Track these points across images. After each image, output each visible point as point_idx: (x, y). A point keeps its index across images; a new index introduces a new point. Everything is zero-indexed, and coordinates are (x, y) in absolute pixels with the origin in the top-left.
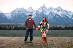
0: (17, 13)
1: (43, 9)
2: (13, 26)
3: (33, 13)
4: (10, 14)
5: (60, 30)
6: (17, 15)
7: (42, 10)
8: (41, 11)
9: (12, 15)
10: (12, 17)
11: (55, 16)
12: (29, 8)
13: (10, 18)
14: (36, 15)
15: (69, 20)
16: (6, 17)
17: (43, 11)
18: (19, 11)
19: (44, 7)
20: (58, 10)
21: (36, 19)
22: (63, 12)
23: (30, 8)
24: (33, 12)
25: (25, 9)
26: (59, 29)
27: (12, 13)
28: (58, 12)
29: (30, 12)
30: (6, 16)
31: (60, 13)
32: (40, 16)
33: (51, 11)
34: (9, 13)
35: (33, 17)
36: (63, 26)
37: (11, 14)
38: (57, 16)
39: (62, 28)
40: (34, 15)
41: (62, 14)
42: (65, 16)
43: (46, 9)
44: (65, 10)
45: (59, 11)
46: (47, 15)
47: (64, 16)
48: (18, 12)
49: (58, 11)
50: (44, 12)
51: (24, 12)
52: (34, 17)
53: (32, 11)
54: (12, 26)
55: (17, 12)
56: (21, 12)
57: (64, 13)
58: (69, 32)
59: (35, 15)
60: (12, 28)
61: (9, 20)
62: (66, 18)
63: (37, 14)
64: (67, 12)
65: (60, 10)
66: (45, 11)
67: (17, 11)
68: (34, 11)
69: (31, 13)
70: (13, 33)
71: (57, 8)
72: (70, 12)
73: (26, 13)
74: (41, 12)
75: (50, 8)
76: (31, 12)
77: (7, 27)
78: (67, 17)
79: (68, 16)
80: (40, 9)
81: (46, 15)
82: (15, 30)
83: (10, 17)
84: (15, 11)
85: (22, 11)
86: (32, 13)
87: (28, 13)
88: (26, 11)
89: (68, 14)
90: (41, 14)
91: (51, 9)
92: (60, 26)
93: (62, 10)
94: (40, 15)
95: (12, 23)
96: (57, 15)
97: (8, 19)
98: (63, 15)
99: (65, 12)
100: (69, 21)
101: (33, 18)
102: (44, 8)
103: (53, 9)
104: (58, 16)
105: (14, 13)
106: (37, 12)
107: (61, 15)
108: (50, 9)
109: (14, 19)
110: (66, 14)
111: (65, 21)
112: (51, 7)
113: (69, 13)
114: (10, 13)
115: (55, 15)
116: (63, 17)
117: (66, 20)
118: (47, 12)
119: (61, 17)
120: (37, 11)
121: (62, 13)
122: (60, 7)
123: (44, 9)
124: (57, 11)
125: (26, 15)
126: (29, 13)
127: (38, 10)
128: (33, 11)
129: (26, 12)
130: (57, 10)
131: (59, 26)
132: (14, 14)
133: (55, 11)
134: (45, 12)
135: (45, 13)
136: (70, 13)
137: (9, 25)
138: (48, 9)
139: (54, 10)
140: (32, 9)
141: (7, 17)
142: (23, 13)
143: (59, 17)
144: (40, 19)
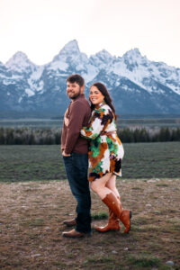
1: (69, 58)
3: (32, 77)
5: (141, 144)
7: (67, 66)
8: (61, 69)
11: (118, 88)
12: (15, 57)
14: (42, 83)
15: (173, 103)
17: (71, 68)
19: (74, 50)
20: (130, 62)
21: (43, 99)
22: (151, 70)
23: (19, 55)
24: (31, 73)
26: (136, 141)
28: (131, 70)
29: (19, 74)
31: (136, 77)
33: (101, 67)
35: (33, 94)
36: (153, 128)
38: (126, 88)
39: (147, 134)
40: (35, 86)
41: (145, 79)
42: (160, 86)
43: (81, 58)
44: (158, 64)
45: (133, 65)
47: (155, 88)
49: (131, 67)
50: (76, 72)
52: (36, 92)
53: (27, 69)
57: (153, 76)
58: (176, 150)
59: (38, 86)
62: (161, 95)
63: (48, 81)
64: (164, 70)
65: (137, 65)
66: (78, 69)
68: (35, 70)
69: (22, 77)
71: (126, 54)
72: (178, 69)
73: (2, 76)
74: (62, 72)
75: (97, 55)
76: (24, 73)
78: (167, 90)
79: (168, 85)
80: (57, 58)
86: (27, 76)
87: (9, 74)
88: (4, 68)
89: (169, 78)
90: (62, 80)
91: (101, 59)
92: (139, 127)
93: (145, 65)
94: (60, 85)
96: (125, 81)
98: (150, 85)
99: (156, 72)
100: (173, 106)
101: (32, 97)
102: (73, 56)
103: (110, 59)
104: (129, 87)
106: (45, 71)
107: (143, 83)
108: (98, 61)
110: (163, 81)
111: (158, 105)
112: (104, 51)
113: (173, 77)
115: (121, 85)
116: (150, 90)
117: (161, 104)
118: (86, 72)
119: (142, 90)
120: (46, 67)
121: (148, 74)
122: (137, 52)
123: (75, 58)
124: (125, 65)
126: (14, 77)
127: (49, 65)
128: (31, 69)
129: (1, 71)
130: (126, 62)
131: (134, 129)
133: (119, 66)
136: (177, 74)
138: (91, 58)
139: (116, 64)
140: (28, 61)
143: (136, 93)
144: (60, 99)
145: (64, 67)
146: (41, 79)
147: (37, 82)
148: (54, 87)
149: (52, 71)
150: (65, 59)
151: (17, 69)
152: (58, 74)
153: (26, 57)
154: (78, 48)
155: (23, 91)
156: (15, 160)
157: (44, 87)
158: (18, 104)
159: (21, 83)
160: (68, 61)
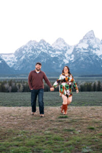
0: (29, 53)
1: (89, 41)
2: (21, 84)
3: (67, 52)
4: (13, 56)
6: (31, 57)
7: (87, 46)
8: (84, 47)
9: (18, 59)
10: (17, 63)
12: (57, 41)
13: (13, 64)
14: (73, 56)
16: (4, 63)
17: (90, 47)
18: (33, 47)
19: (92, 36)
21: (74, 65)
23: (59, 40)
24: (66, 50)
25: (48, 44)
27: (19, 53)
29: (60, 51)
30: (6, 60)
32: (82, 59)
34: (11, 54)
35: (68, 62)
37: (16, 56)
40: (69, 58)
43: (96, 41)
46: (99, 55)
48: (32, 50)
50: (93, 49)
51: (46, 51)
52: (70, 61)
53: (64, 48)
54: (18, 84)
55: (29, 50)
56: (39, 50)
59: (71, 58)
60: (18, 87)
61: (12, 68)
63: (77, 54)
66: (94, 47)
67: (31, 48)
68: (69, 48)
69: (61, 53)
70: (21, 100)
73: (50, 52)
74: (84, 49)
76: (63, 50)
77: (6, 86)
80: (81, 41)
81: (97, 56)
82: (26, 93)
83: (13, 62)
84: (25, 49)
85: (41, 48)
86: (64, 52)
87: (54, 51)
88: (51, 47)
90: (85, 54)
94: (84, 57)
95: (18, 76)
97: (10, 66)
101: (67, 64)
105: (24, 52)
106: (75, 49)
109: (22, 66)
114: (15, 54)
118: (99, 49)
120: (75, 47)
123: (92, 41)
125: (49, 57)
126: (57, 53)
127: (77, 46)
128: (67, 47)
129: (49, 50)
132: (22, 55)
134: (95, 49)
135: (94, 52)
137: (11, 80)
140: (65, 43)
141: (8, 63)
142: (43, 53)
144: (84, 65)
145: (86, 46)
146: (72, 53)
147: (70, 56)
148: (80, 58)
149: (79, 49)
150: (86, 42)
151: (58, 48)
152: (82, 51)
153: (64, 41)
154: (94, 35)
155: (62, 61)
156: (57, 100)
157: (74, 58)
158: (59, 68)
159: (61, 56)
160: (88, 43)
